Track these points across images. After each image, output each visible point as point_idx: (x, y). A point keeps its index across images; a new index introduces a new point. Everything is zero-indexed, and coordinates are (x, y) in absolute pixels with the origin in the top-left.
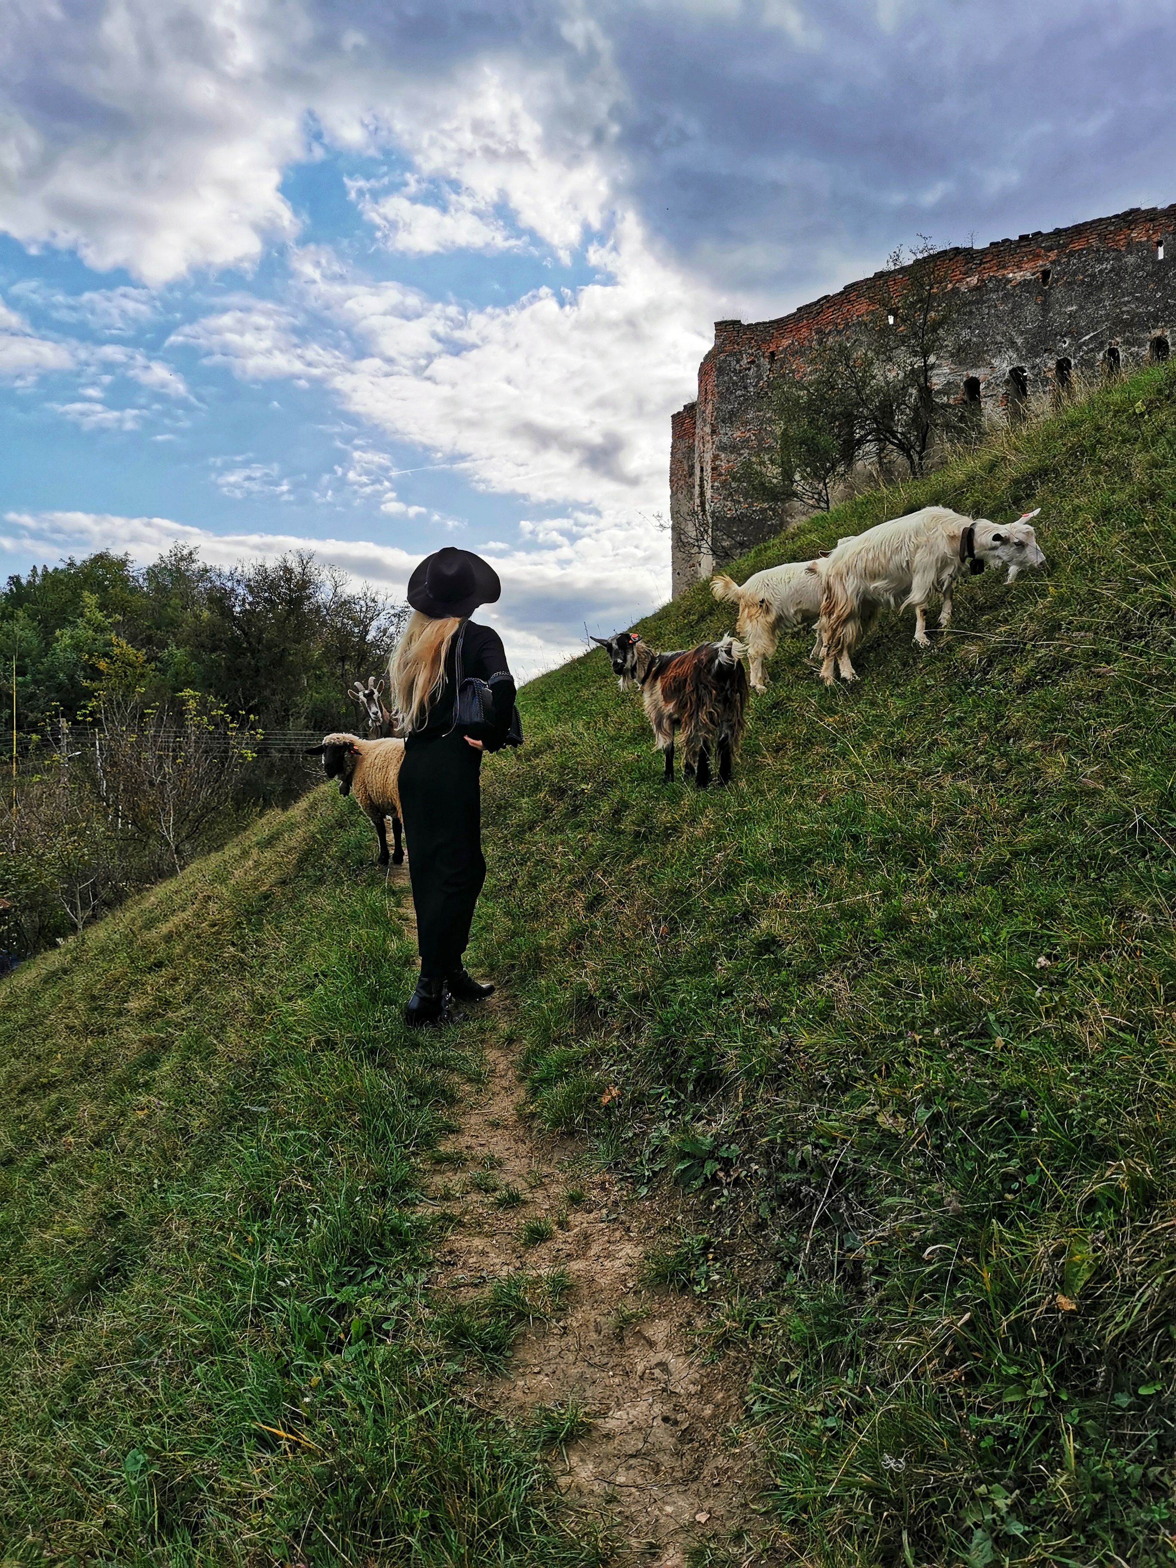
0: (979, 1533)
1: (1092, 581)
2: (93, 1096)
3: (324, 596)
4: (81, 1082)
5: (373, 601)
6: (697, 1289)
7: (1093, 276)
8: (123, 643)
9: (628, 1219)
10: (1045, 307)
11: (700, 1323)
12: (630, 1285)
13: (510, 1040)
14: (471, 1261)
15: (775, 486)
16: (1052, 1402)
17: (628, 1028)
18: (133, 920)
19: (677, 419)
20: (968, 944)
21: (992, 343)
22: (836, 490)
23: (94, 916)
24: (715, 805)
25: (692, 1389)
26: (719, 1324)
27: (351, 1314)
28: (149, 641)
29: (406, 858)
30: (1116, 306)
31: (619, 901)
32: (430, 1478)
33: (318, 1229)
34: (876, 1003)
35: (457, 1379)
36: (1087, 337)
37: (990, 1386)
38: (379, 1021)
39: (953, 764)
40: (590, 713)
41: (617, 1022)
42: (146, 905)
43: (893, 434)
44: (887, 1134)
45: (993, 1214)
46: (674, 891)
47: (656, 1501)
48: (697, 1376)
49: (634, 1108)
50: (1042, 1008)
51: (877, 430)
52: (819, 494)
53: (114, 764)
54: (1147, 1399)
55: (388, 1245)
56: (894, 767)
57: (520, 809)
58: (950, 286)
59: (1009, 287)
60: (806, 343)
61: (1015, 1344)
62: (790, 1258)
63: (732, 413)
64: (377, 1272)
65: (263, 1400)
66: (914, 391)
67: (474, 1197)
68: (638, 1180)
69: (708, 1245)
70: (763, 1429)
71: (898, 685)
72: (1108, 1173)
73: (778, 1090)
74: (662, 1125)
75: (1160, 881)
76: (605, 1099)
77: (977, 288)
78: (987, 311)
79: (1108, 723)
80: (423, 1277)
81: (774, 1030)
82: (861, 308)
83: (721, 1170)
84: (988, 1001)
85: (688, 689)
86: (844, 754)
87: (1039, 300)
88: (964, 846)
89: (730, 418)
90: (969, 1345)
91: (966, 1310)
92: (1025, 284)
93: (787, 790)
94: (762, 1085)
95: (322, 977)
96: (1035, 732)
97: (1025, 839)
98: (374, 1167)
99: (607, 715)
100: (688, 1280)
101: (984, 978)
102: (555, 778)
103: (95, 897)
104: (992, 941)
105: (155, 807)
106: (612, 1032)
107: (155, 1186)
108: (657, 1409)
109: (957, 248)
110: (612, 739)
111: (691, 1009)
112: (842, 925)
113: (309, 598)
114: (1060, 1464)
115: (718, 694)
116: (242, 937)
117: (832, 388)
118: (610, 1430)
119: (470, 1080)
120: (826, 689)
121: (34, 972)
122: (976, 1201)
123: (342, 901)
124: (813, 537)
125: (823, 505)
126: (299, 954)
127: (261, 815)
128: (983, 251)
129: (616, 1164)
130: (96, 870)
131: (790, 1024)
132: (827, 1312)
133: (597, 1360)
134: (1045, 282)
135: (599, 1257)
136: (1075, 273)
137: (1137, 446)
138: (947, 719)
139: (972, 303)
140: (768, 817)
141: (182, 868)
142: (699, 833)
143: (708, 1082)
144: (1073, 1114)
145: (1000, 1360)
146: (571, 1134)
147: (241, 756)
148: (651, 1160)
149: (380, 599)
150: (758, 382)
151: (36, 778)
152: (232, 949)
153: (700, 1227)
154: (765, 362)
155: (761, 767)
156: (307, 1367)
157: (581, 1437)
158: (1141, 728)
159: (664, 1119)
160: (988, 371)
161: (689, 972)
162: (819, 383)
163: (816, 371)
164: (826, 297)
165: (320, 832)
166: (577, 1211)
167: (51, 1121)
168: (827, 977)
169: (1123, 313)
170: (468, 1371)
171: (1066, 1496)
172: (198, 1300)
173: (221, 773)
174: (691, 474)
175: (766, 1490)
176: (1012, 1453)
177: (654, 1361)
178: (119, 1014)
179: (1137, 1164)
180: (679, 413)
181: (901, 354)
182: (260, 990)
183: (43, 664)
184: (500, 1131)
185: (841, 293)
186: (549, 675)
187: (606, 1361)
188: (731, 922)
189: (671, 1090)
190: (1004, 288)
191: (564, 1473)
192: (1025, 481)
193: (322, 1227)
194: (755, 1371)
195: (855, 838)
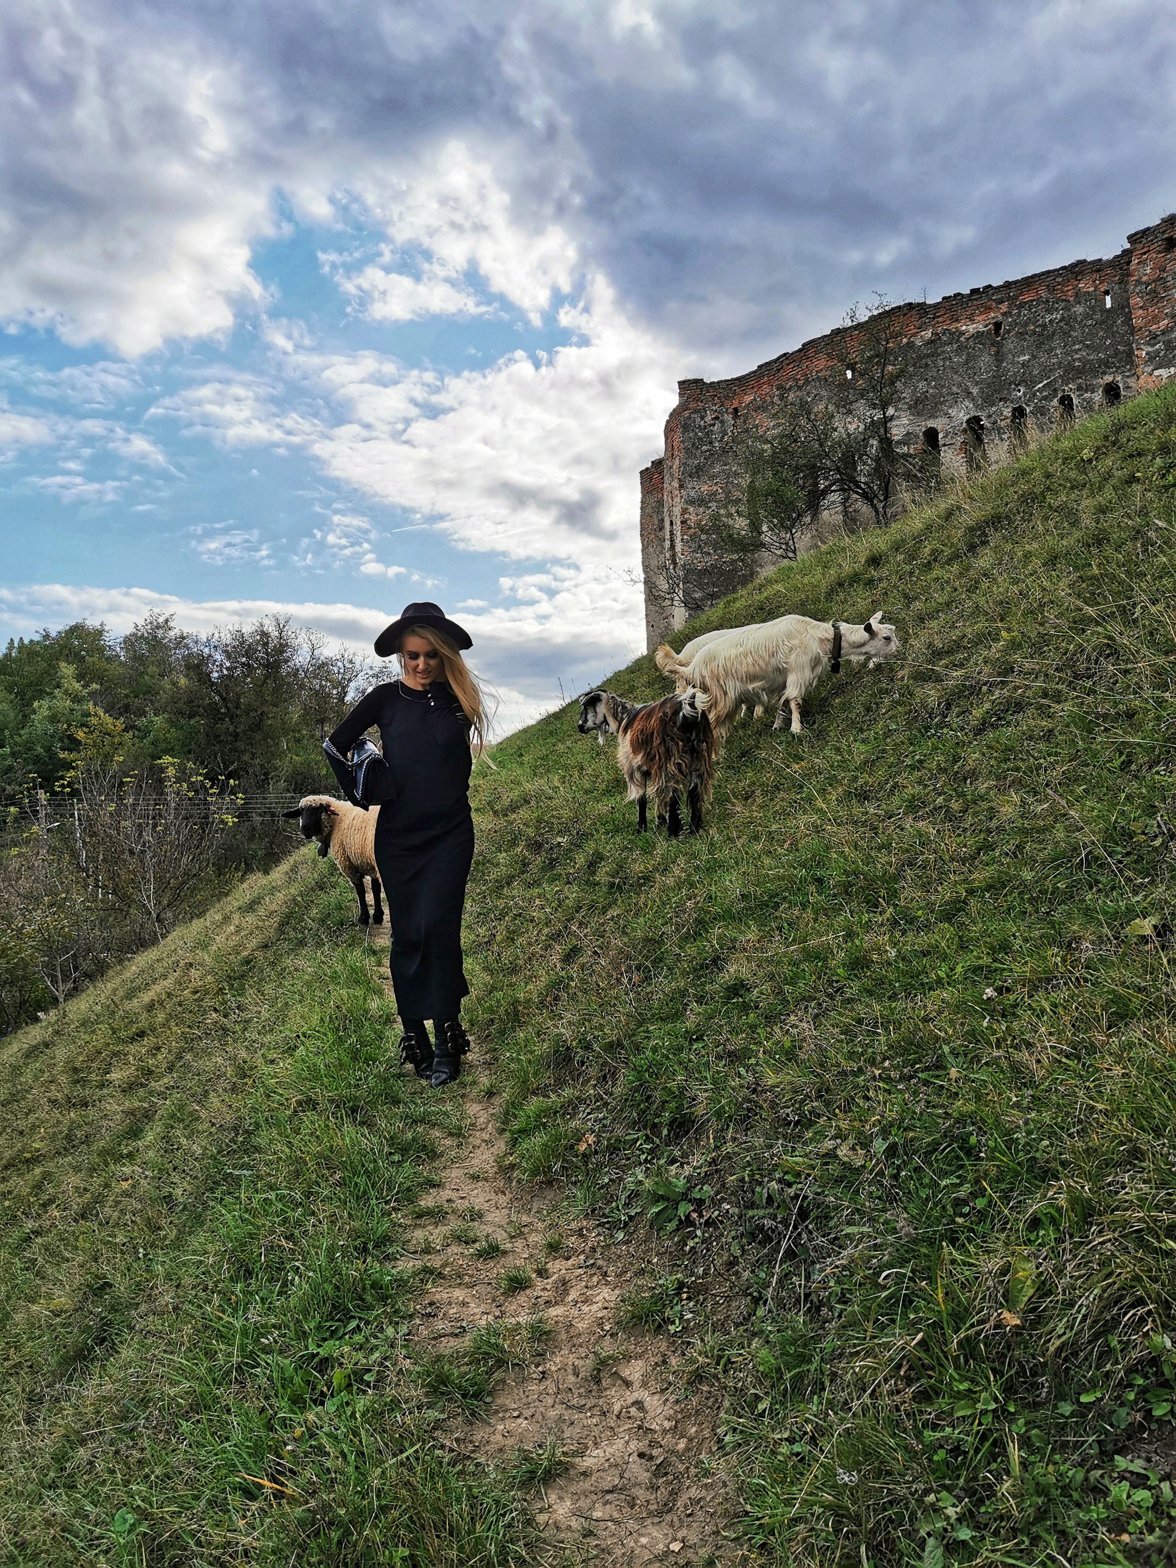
0: (931, 1542)
1: (1041, 625)
2: (77, 1169)
3: (301, 658)
4: (65, 1156)
5: (351, 662)
6: (672, 1328)
7: (1044, 326)
8: (101, 713)
9: (605, 1264)
10: (999, 358)
11: (674, 1361)
12: (607, 1328)
13: (490, 1094)
14: (451, 1312)
15: (744, 537)
16: (1001, 1414)
17: (605, 1077)
18: (115, 990)
19: (646, 475)
20: (926, 980)
21: (948, 394)
22: (803, 539)
23: (75, 989)
24: (687, 854)
25: (667, 1425)
26: (693, 1361)
27: (333, 1367)
28: (127, 709)
29: (387, 917)
30: (1067, 354)
31: (595, 953)
32: (410, 1518)
33: (300, 1287)
34: (839, 1041)
35: (438, 1425)
36: (1040, 385)
37: (943, 1403)
38: (360, 1079)
39: (914, 806)
40: (566, 767)
41: (593, 1071)
42: (127, 975)
43: (857, 484)
44: (847, 1166)
45: (943, 1237)
46: (647, 940)
47: (631, 1534)
48: (672, 1412)
49: (611, 1154)
50: (993, 1039)
51: (841, 480)
52: (787, 544)
53: (94, 834)
54: (1088, 1406)
55: (368, 1298)
56: (857, 810)
57: (498, 864)
58: (905, 340)
59: (962, 339)
60: (768, 398)
61: (967, 1361)
62: (759, 1292)
63: (699, 468)
64: (358, 1326)
65: (250, 1455)
66: (874, 442)
67: (455, 1249)
68: (615, 1226)
69: (681, 1285)
70: (734, 1458)
71: (861, 730)
72: (1050, 1193)
73: (747, 1129)
74: (638, 1170)
75: (1105, 913)
76: (583, 1147)
77: (931, 342)
78: (941, 363)
79: (1057, 762)
80: (404, 1329)
81: (742, 1071)
82: (820, 364)
83: (694, 1211)
84: (942, 1034)
85: (656, 742)
86: (810, 800)
87: (993, 350)
88: (923, 885)
89: (697, 472)
90: (923, 1365)
91: (919, 1331)
92: (978, 335)
93: (756, 838)
94: (732, 1125)
95: (302, 1038)
96: (990, 772)
97: (979, 877)
98: (356, 1224)
99: (582, 769)
100: (663, 1320)
101: (940, 1013)
102: (531, 832)
103: (76, 968)
104: (947, 976)
105: (135, 876)
106: (588, 1081)
107: (141, 1255)
108: (633, 1446)
109: (910, 304)
110: (586, 792)
111: (663, 1056)
112: (804, 966)
113: (287, 661)
114: (1008, 1472)
115: (684, 745)
116: (224, 1003)
117: (795, 441)
118: (587, 1467)
119: (451, 1134)
120: (793, 736)
121: (15, 1047)
122: (930, 1226)
123: (323, 962)
124: (779, 587)
125: (791, 555)
126: (281, 1017)
127: (242, 880)
128: (936, 306)
129: (594, 1210)
130: (77, 941)
131: (757, 1064)
132: (793, 1342)
133: (575, 1402)
134: (997, 333)
135: (577, 1302)
136: (1026, 325)
137: (1085, 492)
138: (908, 761)
139: (928, 356)
140: (737, 863)
141: (164, 936)
142: (670, 881)
143: (681, 1125)
144: (1017, 1139)
145: (951, 1376)
146: (550, 1183)
147: (222, 821)
148: (626, 1205)
149: (358, 660)
150: (723, 437)
151: (14, 851)
152: (214, 1015)
153: (675, 1269)
154: (729, 418)
155: (731, 815)
156: (291, 1420)
157: (559, 1475)
158: (1088, 765)
159: (640, 1164)
160: (945, 420)
161: (662, 1019)
162: (783, 436)
163: (779, 425)
164: (785, 354)
165: (301, 894)
166: (555, 1259)
167: (36, 1196)
168: (792, 1018)
169: (1074, 360)
170: (449, 1418)
171: (1012, 1502)
172: (183, 1361)
173: (202, 839)
174: (661, 528)
175: (736, 1516)
176: (963, 1463)
177: (630, 1401)
178: (102, 1086)
179: (1077, 1182)
180: (647, 469)
181: (861, 407)
182: (243, 1054)
183: (20, 736)
184: (480, 1184)
185: (799, 351)
186: (525, 731)
187: (584, 1402)
188: (702, 968)
189: (646, 1135)
190: (958, 341)
191: (541, 1511)
192: (979, 529)
193: (303, 1284)
194: (727, 1404)
195: (820, 881)
